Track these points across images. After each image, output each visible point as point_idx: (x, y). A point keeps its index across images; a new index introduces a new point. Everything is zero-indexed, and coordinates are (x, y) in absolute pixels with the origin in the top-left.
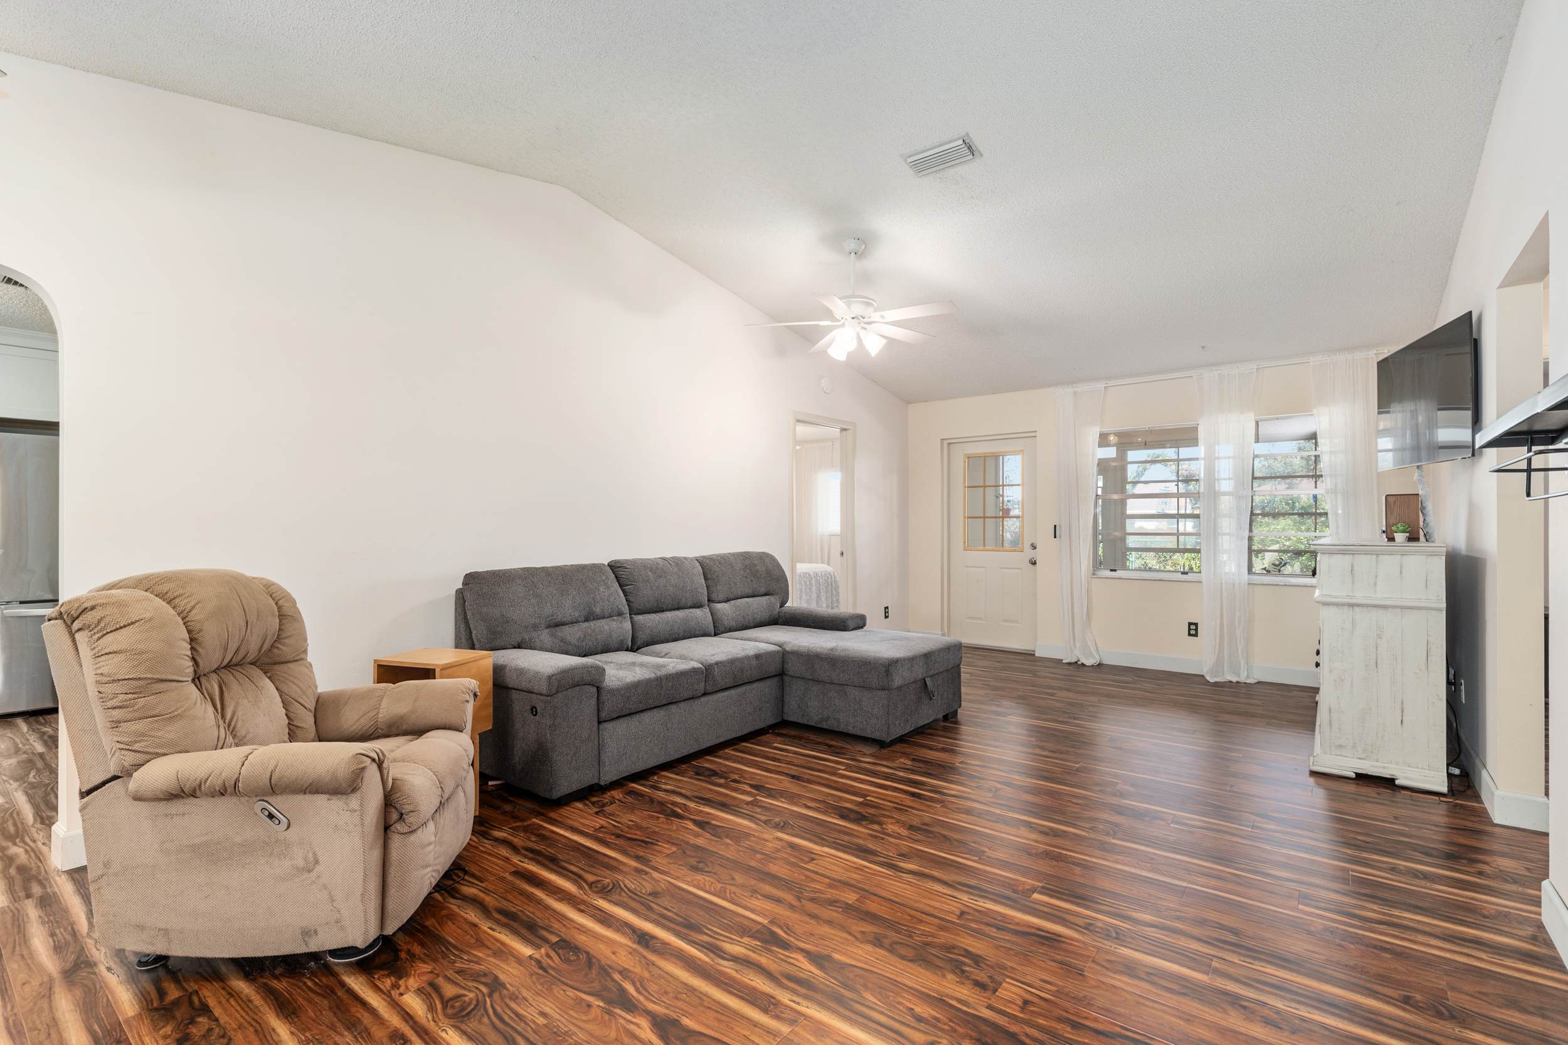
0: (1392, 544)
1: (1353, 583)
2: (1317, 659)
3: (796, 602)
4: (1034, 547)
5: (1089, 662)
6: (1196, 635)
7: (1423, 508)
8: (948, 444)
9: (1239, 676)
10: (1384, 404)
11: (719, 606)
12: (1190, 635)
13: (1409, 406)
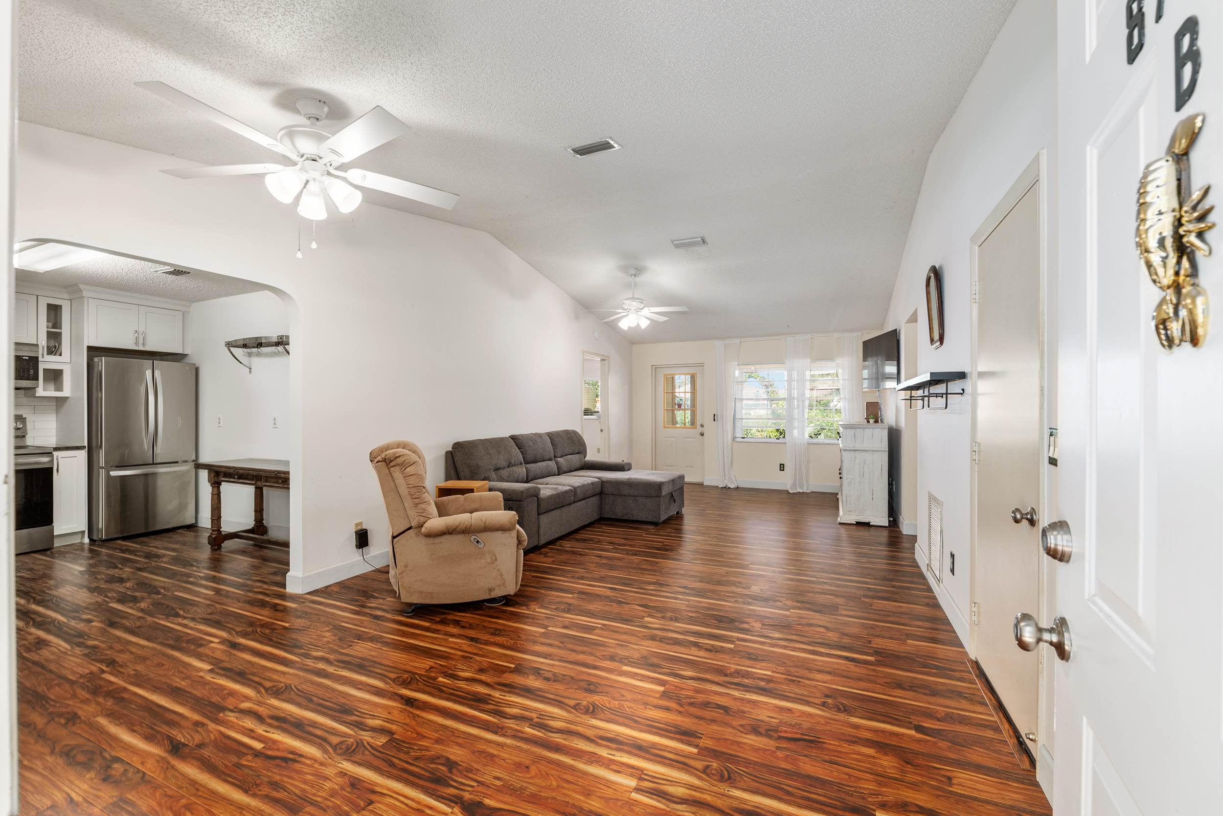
0: (868, 424)
1: (855, 441)
2: (841, 476)
3: (591, 456)
4: (702, 426)
5: (732, 486)
6: (783, 470)
7: (880, 408)
8: (655, 368)
9: (803, 489)
10: (865, 358)
11: (559, 459)
12: (780, 470)
13: (875, 359)
